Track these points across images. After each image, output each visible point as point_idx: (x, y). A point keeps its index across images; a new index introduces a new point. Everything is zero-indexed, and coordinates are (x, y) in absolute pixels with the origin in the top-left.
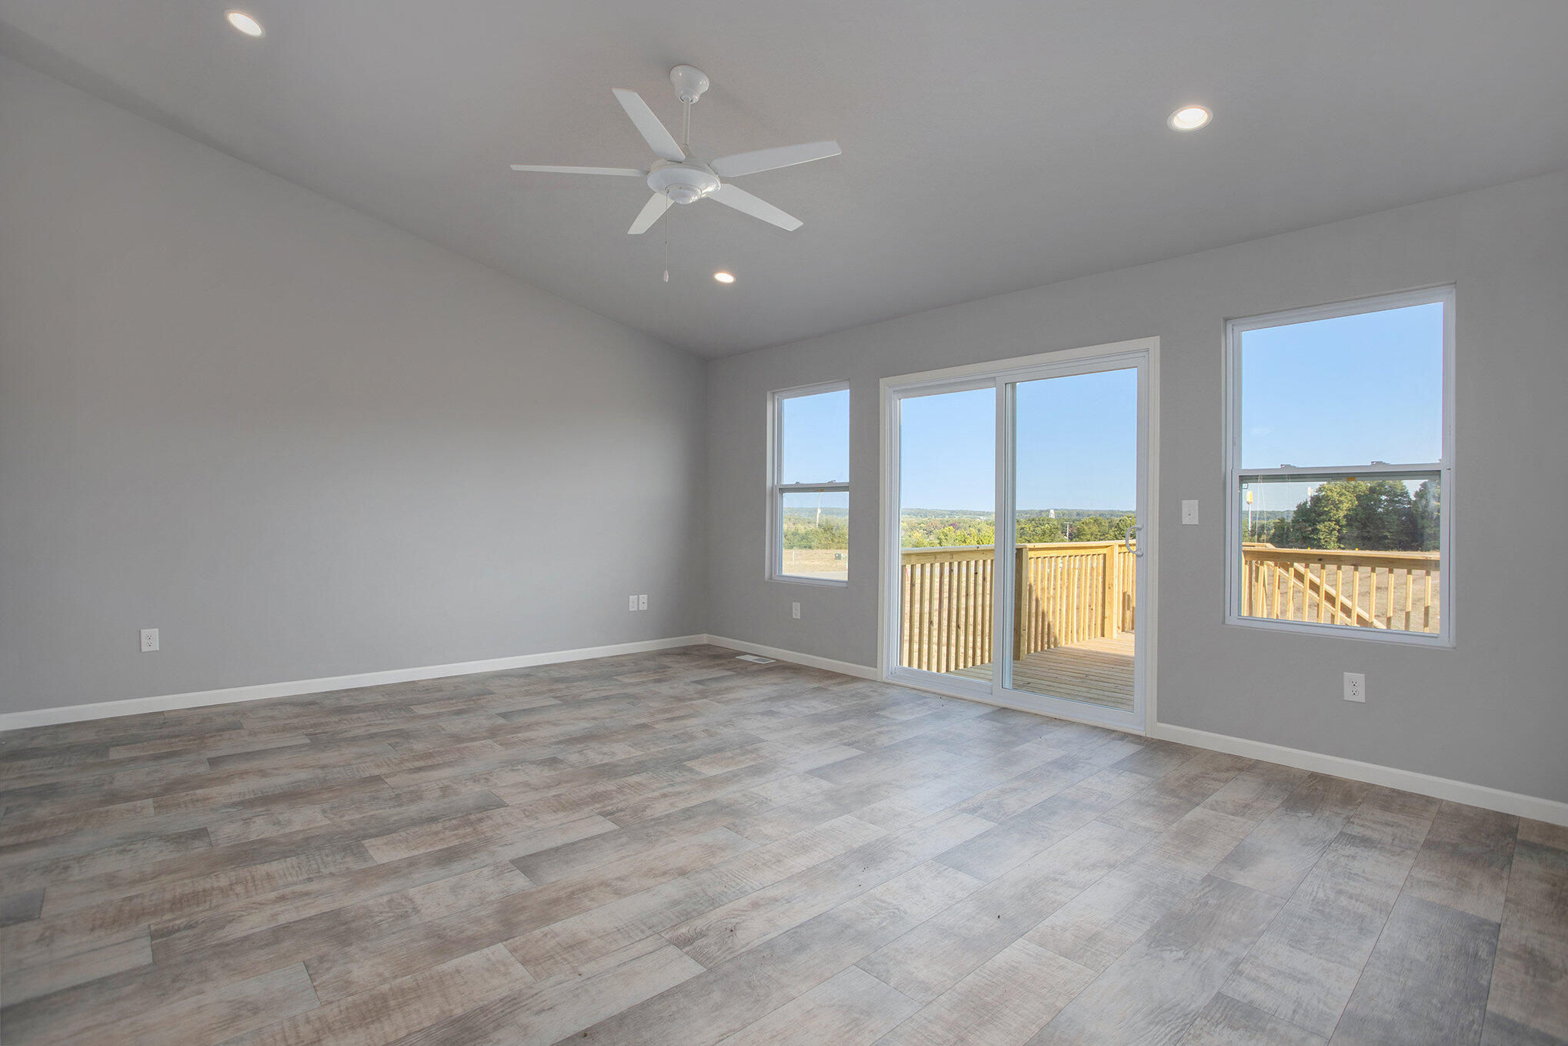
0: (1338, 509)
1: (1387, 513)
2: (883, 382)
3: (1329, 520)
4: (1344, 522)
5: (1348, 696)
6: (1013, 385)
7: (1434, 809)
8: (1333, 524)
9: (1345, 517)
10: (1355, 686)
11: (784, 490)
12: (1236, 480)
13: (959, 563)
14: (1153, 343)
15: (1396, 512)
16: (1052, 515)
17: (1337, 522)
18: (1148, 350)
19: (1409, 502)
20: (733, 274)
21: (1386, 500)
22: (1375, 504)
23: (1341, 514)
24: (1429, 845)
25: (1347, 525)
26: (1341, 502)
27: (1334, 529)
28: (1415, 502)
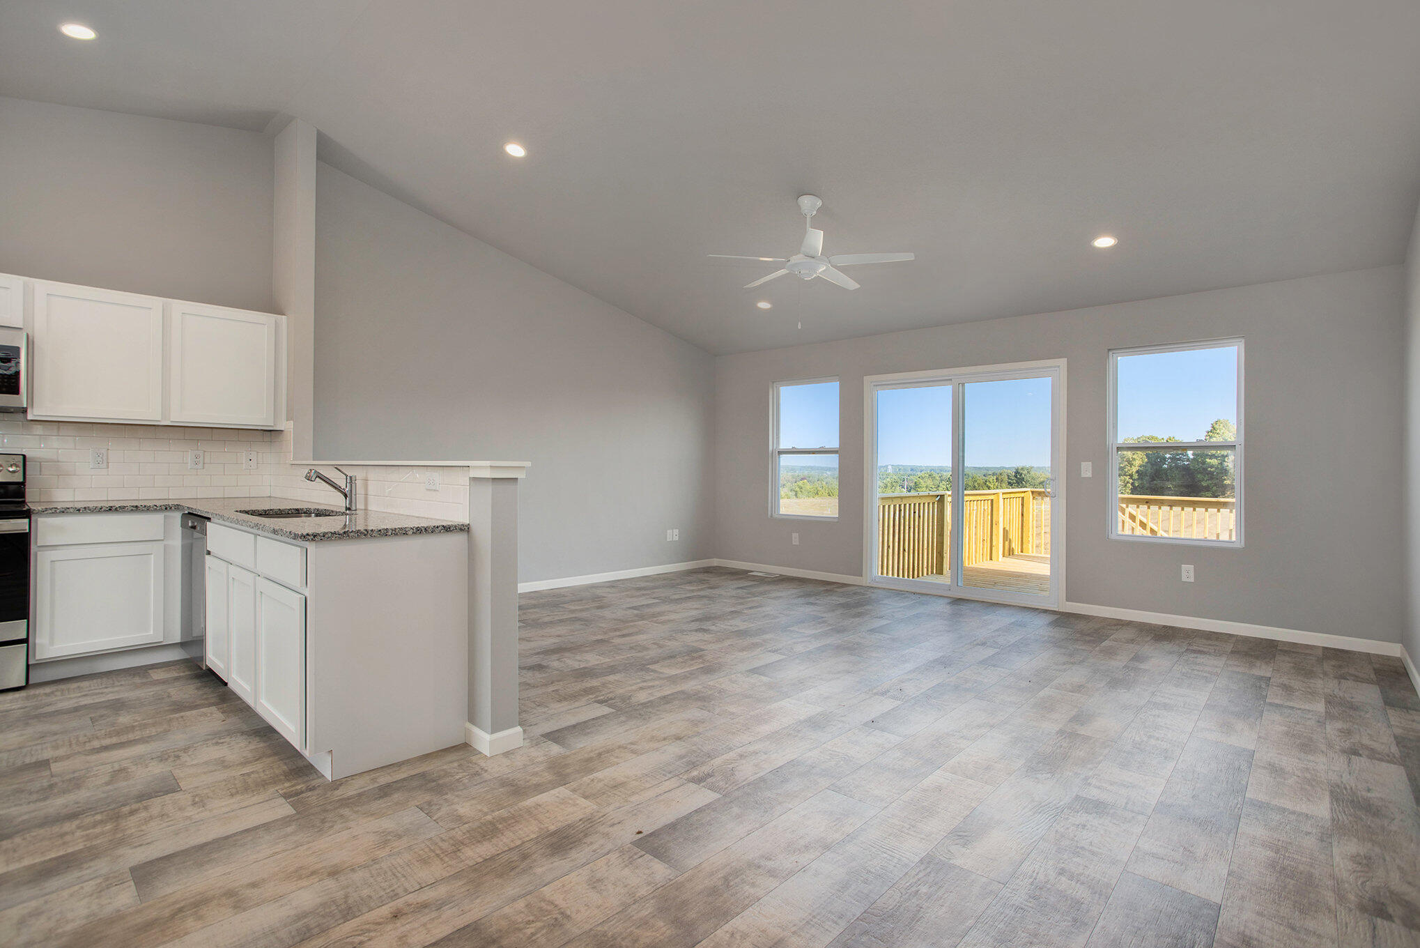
0: (1131, 465)
1: (1170, 468)
2: (867, 379)
3: (1125, 475)
4: (1136, 476)
5: (1184, 579)
6: (963, 384)
7: (1234, 640)
8: (1127, 478)
9: (1137, 472)
10: (1188, 573)
11: (780, 453)
12: (1115, 449)
13: (889, 506)
14: (1062, 363)
15: (1177, 467)
16: (890, 470)
17: (1131, 476)
18: (1059, 367)
19: (1188, 460)
20: (771, 304)
21: (1169, 458)
22: (1161, 461)
23: (1134, 469)
24: (1232, 652)
25: (1138, 479)
26: (1134, 459)
27: (1128, 482)
28: (1194, 459)
